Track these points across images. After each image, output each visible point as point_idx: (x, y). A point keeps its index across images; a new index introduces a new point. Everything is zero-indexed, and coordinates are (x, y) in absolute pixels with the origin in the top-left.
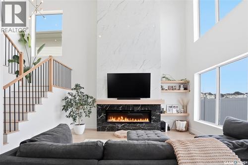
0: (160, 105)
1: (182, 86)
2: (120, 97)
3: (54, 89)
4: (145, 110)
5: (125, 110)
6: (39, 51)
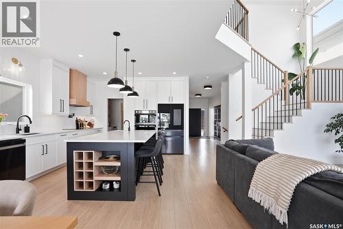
6: (311, 60)
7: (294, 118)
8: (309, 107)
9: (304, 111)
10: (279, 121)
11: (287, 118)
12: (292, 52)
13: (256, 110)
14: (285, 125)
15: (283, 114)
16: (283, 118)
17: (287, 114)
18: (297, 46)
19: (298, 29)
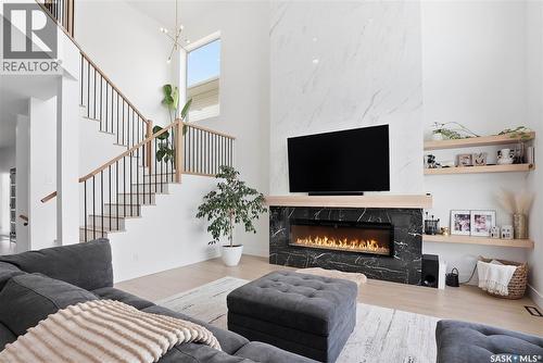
0: (419, 211)
1: (506, 152)
2: (314, 190)
3: (183, 177)
4: (375, 223)
5: (328, 221)
6: (184, 113)
7: (158, 197)
8: (178, 181)
9: (171, 186)
10: (135, 203)
11: (147, 197)
12: (161, 96)
13: (90, 181)
14: (143, 208)
15: (141, 191)
16: (141, 197)
17: (147, 191)
18: (168, 89)
19: (169, 62)
